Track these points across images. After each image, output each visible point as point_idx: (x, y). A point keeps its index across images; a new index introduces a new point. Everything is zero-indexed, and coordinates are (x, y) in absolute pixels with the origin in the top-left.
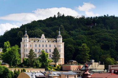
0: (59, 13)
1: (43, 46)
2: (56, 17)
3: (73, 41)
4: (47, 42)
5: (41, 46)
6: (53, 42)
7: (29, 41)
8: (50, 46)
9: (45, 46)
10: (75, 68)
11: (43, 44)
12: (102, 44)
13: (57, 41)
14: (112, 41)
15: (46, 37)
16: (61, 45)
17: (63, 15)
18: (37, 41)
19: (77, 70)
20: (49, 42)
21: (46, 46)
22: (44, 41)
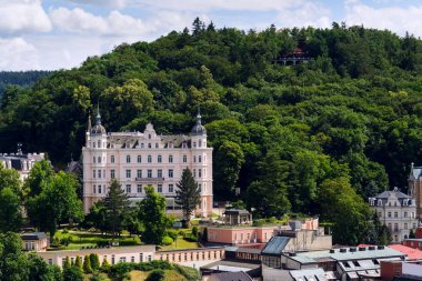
0: (197, 21)
1: (150, 160)
2: (191, 33)
3: (240, 127)
4: (161, 146)
5: (145, 159)
6: (180, 146)
7: (108, 146)
8: (171, 160)
9: (155, 159)
10: (245, 237)
11: (150, 153)
12: (325, 138)
13: (192, 145)
14: (355, 126)
15: (158, 133)
16: (204, 154)
17: (211, 27)
18: (131, 146)
19: (252, 241)
20: (166, 147)
21: (160, 160)
22: (153, 146)
